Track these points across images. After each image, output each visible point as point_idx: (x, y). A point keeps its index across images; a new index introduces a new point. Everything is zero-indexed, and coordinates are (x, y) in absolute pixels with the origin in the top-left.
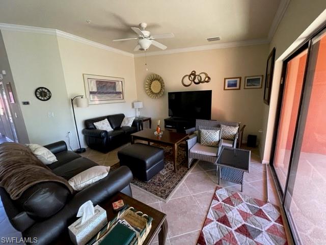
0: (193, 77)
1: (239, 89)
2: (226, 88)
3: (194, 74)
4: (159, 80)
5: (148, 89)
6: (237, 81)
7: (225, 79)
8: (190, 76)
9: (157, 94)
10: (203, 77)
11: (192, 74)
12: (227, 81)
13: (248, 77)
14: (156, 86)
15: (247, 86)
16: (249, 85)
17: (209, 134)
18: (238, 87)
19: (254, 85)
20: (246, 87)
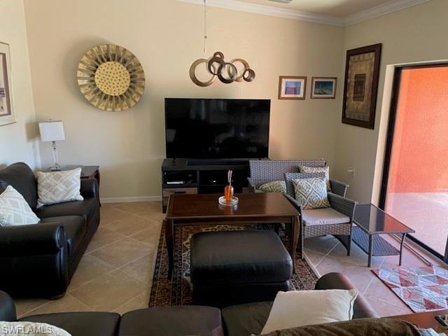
0: (216, 65)
1: (303, 98)
2: (283, 95)
3: (218, 58)
4: (124, 62)
5: (85, 82)
6: (300, 83)
7: (281, 78)
8: (210, 63)
9: (117, 100)
10: (240, 68)
11: (214, 59)
12: (284, 81)
13: (316, 78)
14: (113, 78)
15: (315, 93)
16: (317, 92)
17: (312, 186)
18: (301, 95)
19: (325, 94)
20: (314, 95)
